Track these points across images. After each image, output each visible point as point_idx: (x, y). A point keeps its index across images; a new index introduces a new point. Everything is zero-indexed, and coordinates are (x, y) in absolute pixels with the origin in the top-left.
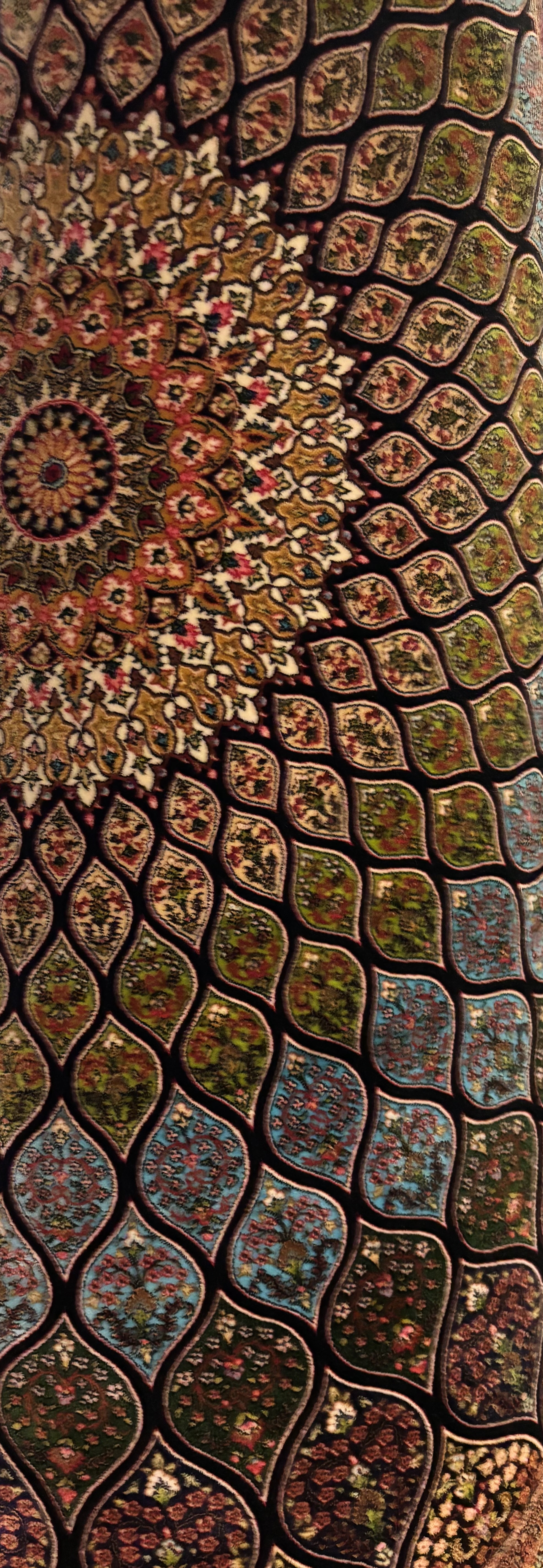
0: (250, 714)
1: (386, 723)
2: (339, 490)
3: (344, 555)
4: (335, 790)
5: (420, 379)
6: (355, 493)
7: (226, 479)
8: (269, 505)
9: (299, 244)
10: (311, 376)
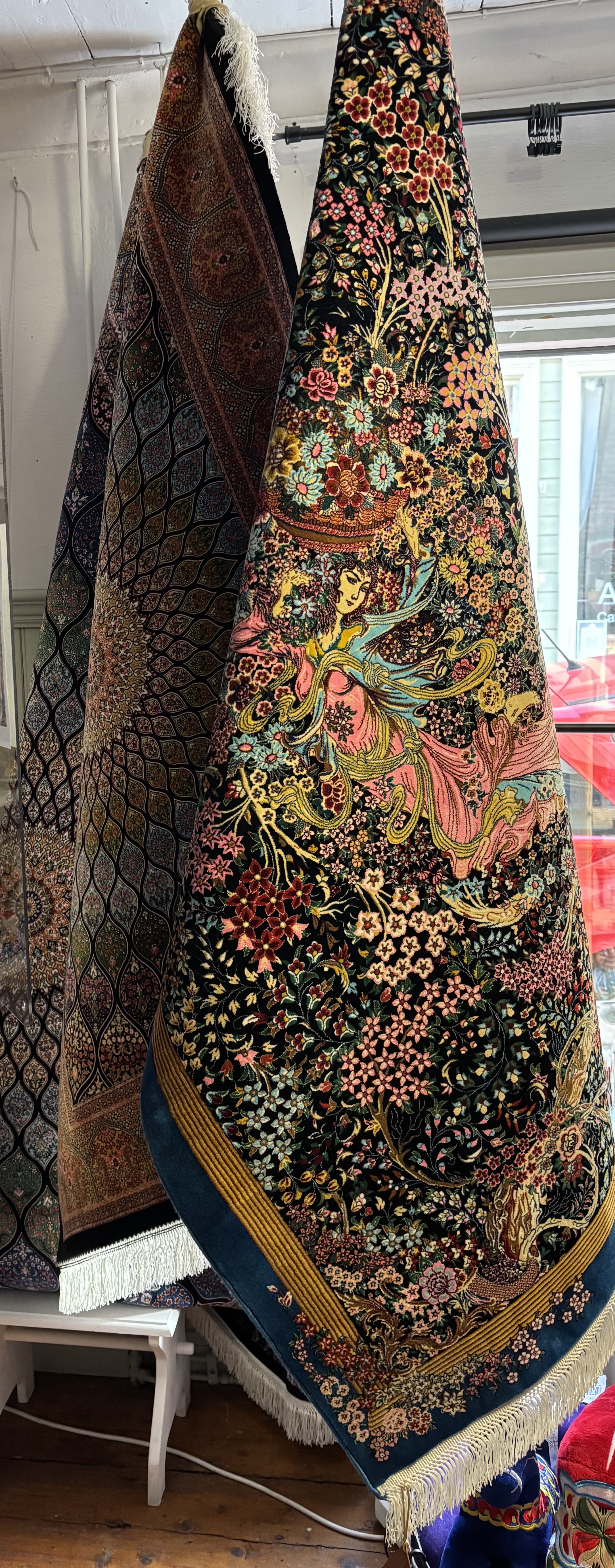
0: (119, 737)
1: (155, 745)
2: (144, 673)
3: (146, 692)
4: (140, 763)
5: (170, 639)
6: (150, 674)
7: (116, 670)
8: (126, 678)
9: (136, 604)
10: (139, 641)
